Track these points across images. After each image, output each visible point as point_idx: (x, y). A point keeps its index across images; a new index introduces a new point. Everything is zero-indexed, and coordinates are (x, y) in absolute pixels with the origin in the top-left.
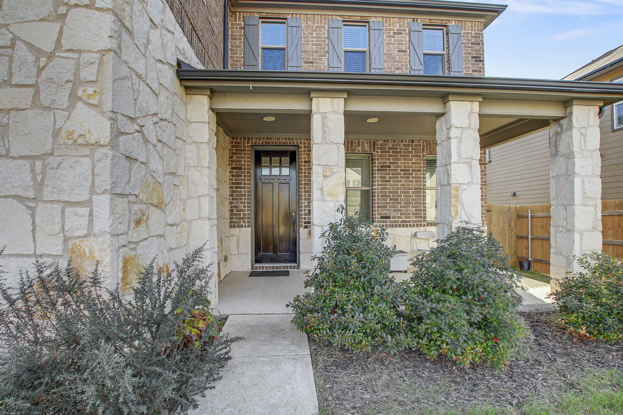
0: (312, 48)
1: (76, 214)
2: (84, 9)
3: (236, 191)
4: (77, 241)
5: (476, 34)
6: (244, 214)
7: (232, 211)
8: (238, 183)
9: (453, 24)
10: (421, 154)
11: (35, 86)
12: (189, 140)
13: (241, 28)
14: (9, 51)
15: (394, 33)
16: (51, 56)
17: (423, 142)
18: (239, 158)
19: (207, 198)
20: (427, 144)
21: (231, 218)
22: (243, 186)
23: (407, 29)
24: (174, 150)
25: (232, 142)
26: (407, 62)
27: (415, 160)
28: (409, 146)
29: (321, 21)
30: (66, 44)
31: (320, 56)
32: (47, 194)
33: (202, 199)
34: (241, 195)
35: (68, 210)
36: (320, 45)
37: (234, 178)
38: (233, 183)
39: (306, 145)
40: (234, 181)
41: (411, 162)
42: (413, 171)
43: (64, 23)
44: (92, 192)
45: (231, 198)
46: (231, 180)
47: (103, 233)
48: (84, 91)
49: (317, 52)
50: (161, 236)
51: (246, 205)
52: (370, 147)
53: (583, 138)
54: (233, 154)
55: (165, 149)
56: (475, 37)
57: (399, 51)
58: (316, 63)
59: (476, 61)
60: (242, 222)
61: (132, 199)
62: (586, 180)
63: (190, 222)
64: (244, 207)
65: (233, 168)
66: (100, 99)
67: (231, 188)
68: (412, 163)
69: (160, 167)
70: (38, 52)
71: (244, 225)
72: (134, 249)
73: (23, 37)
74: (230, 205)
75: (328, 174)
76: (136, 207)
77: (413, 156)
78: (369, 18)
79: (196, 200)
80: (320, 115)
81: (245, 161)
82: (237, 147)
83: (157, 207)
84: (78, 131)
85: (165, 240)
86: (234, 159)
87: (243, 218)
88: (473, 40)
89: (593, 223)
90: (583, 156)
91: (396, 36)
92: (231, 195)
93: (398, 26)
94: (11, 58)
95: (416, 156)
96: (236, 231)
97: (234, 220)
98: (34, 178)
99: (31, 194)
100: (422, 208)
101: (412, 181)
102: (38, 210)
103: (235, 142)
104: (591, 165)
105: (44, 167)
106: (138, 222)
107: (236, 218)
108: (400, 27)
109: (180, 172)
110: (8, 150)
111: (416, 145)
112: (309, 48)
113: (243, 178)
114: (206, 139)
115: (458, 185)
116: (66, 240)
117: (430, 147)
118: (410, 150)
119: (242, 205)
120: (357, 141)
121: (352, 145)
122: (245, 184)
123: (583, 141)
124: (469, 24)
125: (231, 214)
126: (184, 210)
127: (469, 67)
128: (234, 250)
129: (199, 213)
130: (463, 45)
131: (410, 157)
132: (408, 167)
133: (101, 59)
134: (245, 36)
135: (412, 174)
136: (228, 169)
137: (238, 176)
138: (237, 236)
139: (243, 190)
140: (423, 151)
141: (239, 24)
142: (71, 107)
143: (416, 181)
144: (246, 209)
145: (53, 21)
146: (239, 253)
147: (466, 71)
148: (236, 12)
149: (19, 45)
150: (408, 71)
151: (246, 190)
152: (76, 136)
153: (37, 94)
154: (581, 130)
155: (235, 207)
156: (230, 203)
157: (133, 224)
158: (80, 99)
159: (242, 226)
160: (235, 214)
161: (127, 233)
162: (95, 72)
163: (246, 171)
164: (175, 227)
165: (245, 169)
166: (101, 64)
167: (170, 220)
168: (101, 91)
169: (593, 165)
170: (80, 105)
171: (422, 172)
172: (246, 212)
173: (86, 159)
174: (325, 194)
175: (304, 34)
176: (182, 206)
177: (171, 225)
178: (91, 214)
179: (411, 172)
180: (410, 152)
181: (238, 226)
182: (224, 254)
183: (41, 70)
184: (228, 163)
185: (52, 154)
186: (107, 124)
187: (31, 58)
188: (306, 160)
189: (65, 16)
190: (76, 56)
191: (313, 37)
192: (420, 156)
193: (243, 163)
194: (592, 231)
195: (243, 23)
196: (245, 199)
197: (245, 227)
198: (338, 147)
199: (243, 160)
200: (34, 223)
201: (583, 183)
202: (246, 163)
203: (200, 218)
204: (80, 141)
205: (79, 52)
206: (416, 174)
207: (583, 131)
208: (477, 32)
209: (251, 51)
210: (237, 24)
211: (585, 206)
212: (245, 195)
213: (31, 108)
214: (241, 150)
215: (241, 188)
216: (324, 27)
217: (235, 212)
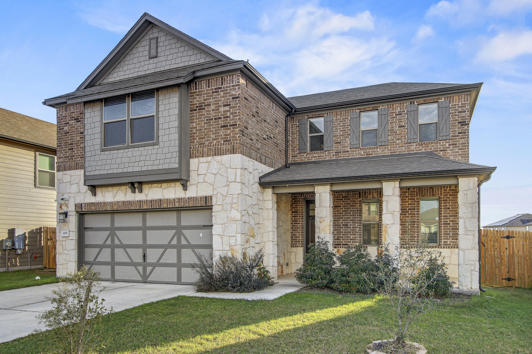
0: (340, 133)
1: (232, 239)
2: (233, 183)
3: (294, 226)
4: (233, 247)
5: (462, 104)
6: (299, 239)
7: (292, 237)
8: (296, 221)
9: (443, 100)
10: (415, 198)
11: (222, 205)
12: (264, 208)
13: (297, 127)
14: (216, 196)
15: (396, 115)
16: (226, 196)
17: (416, 189)
18: (296, 205)
19: (271, 233)
20: (419, 191)
21: (292, 242)
22: (298, 222)
23: (406, 110)
24: (258, 214)
25: (292, 196)
26: (405, 134)
27: (411, 202)
28: (406, 192)
29: (346, 115)
30: (229, 193)
31: (345, 137)
32: (225, 234)
33: (269, 233)
34: (298, 228)
35: (231, 238)
36: (345, 130)
37: (293, 218)
38: (293, 221)
39: (336, 196)
40: (293, 220)
41: (407, 203)
42: (409, 209)
43: (229, 187)
44: (236, 233)
45: (292, 230)
46: (292, 219)
47: (239, 244)
48: (234, 206)
49: (342, 135)
50: (253, 247)
51: (300, 234)
52: (378, 195)
53: (465, 196)
54: (293, 203)
55: (255, 215)
56: (461, 107)
57: (399, 127)
58: (342, 142)
59: (461, 125)
60: (298, 244)
61: (245, 234)
62: (467, 220)
63: (265, 242)
64: (299, 235)
65: (293, 212)
66: (238, 207)
67: (292, 224)
68: (409, 204)
69: (253, 223)
70: (223, 195)
71: (299, 245)
72: (246, 250)
73: (219, 192)
74: (291, 234)
75: (322, 221)
76: (246, 237)
77: (409, 199)
78: (378, 107)
79: (267, 234)
80: (318, 194)
81: (299, 208)
82: (295, 199)
83: (252, 237)
84: (233, 217)
85: (255, 249)
86: (294, 206)
87: (298, 242)
88: (460, 110)
89: (472, 245)
90: (465, 207)
91: (397, 116)
92: (292, 228)
93: (399, 109)
94: (217, 198)
95: (412, 199)
96: (294, 249)
97: (293, 243)
98: (223, 230)
99: (222, 234)
100: (416, 235)
101: (408, 217)
102: (223, 238)
103: (294, 196)
104: (471, 212)
105: (225, 226)
106: (247, 242)
107: (295, 242)
108: (400, 109)
109: (261, 222)
110: (216, 222)
111: (411, 192)
112: (338, 133)
113: (298, 217)
114: (271, 208)
115: (386, 225)
116: (230, 246)
117: (422, 192)
118: (407, 195)
119: (298, 234)
120: (369, 192)
121: (365, 194)
122: (299, 221)
123: (465, 198)
124: (456, 98)
125: (292, 239)
126: (262, 238)
127: (455, 131)
128: (293, 260)
129: (268, 239)
130: (451, 115)
131: (407, 200)
132: (405, 207)
133: (238, 196)
134: (299, 131)
135: (408, 212)
136: (290, 213)
137: (296, 217)
138: (295, 252)
139: (298, 225)
140: (417, 195)
141: (296, 125)
142: (231, 210)
143: (411, 217)
144: (300, 236)
145: (226, 187)
146: (296, 262)
147: (453, 134)
148: (294, 117)
149: (219, 194)
150: (406, 140)
151: (300, 225)
152: (232, 218)
153: (223, 207)
154: (464, 192)
155: (294, 235)
156: (291, 233)
157: (246, 242)
158: (233, 208)
159: (298, 246)
160: (294, 239)
161: (244, 245)
162: (236, 200)
163: (300, 213)
164: (259, 244)
165: (299, 212)
166: (238, 198)
167: (257, 242)
168: (238, 205)
169: (473, 211)
170: (233, 209)
171: (416, 210)
172: (300, 238)
173: (235, 224)
174: (321, 230)
175: (335, 125)
176: (261, 236)
177: (257, 244)
178: (236, 239)
179: (407, 210)
180: (407, 197)
181: (296, 247)
182: (286, 261)
183: (223, 200)
184: (290, 209)
185: (226, 223)
186: (240, 214)
187: (221, 197)
188: (336, 205)
189: (229, 185)
190: (231, 196)
191: (340, 126)
192: (415, 199)
193: (298, 209)
194: (471, 250)
195: (298, 123)
196: (299, 230)
197: (300, 247)
198: (326, 209)
199: (298, 207)
200: (222, 242)
201: (465, 222)
202: (300, 209)
203: (269, 241)
204: (233, 219)
205: (232, 195)
206: (411, 212)
207: (466, 192)
208: (463, 102)
209: (302, 141)
210: (295, 125)
211: (466, 235)
212: (299, 228)
213: (222, 211)
214: (298, 201)
215: (298, 223)
216: (347, 118)
217: (294, 238)
